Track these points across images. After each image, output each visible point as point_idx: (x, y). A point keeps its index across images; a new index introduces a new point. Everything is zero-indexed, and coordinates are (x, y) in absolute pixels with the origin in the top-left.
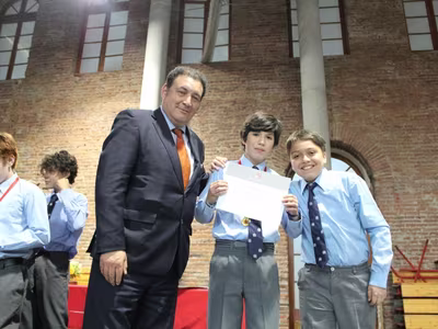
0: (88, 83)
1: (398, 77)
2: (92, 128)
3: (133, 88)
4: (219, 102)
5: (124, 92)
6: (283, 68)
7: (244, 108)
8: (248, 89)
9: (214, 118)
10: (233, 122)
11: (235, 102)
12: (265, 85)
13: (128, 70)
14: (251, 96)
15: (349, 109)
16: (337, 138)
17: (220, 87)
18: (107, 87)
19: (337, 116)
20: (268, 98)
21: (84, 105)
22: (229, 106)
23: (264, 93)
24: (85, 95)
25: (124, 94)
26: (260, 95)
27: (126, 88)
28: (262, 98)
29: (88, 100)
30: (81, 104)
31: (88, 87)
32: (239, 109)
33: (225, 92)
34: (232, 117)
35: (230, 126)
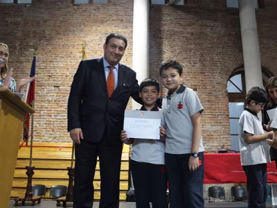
0: (85, 11)
2: (91, 44)
3: (120, 17)
4: (182, 33)
5: (113, 20)
6: (223, 14)
7: (199, 38)
8: (201, 25)
9: (179, 43)
10: (193, 46)
11: (192, 34)
12: (212, 24)
13: (115, 5)
14: (203, 31)
15: (264, 44)
17: (181, 22)
18: (100, 15)
20: (214, 33)
21: (82, 27)
22: (189, 36)
23: (212, 30)
24: (83, 20)
25: (113, 22)
26: (209, 30)
27: (115, 18)
28: (211, 33)
29: (86, 23)
30: (80, 26)
31: (84, 14)
32: (196, 39)
33: (185, 26)
34: (191, 44)
35: (191, 50)
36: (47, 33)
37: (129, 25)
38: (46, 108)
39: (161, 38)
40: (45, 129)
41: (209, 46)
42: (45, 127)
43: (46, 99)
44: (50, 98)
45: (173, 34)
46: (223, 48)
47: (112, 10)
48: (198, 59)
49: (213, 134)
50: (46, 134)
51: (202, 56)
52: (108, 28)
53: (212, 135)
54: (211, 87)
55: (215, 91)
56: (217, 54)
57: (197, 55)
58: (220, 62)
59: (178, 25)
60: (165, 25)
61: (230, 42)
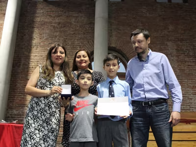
1: (148, 15)
3: (3, 12)
4: (51, 23)
6: (88, 6)
7: (64, 27)
8: (67, 17)
9: (47, 31)
10: (57, 34)
11: (59, 23)
12: (77, 15)
14: (69, 20)
15: (120, 30)
16: (113, 45)
17: (51, 15)
19: (114, 33)
20: (78, 22)
22: (56, 25)
23: (76, 19)
26: (74, 20)
32: (61, 27)
33: (54, 17)
34: (57, 32)
35: (56, 36)
39: (33, 28)
41: (72, 33)
45: (43, 24)
46: (84, 34)
51: (65, 41)
56: (77, 40)
57: (61, 41)
58: (80, 46)
59: (48, 16)
60: (38, 17)
61: (90, 29)
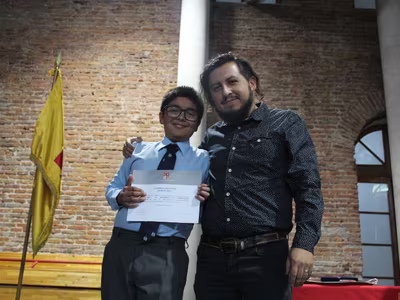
0: (95, 13)
3: (157, 25)
4: (271, 53)
5: (144, 30)
6: (348, 19)
7: (303, 63)
8: (306, 41)
9: (266, 73)
10: (289, 79)
11: (289, 55)
12: (326, 38)
13: (150, 3)
14: (310, 50)
17: (269, 35)
18: (122, 21)
20: (331, 54)
21: (89, 41)
22: (283, 59)
23: (326, 48)
24: (90, 28)
25: (145, 33)
26: (321, 49)
27: (149, 25)
28: (324, 54)
29: (96, 35)
30: (85, 39)
31: (94, 18)
32: (296, 64)
33: (278, 41)
34: (288, 74)
35: (286, 84)
36: (26, 50)
37: (173, 38)
38: (15, 187)
40: (10, 225)
41: (321, 77)
42: (10, 222)
43: (16, 170)
44: (24, 170)
45: (255, 55)
46: (348, 81)
47: (143, 11)
48: (300, 102)
49: (327, 242)
50: (12, 235)
51: (308, 95)
52: (135, 43)
53: (326, 245)
54: (323, 154)
55: (331, 160)
56: (336, 93)
57: (299, 94)
58: (342, 106)
59: (263, 39)
60: (241, 39)
61: (359, 70)
